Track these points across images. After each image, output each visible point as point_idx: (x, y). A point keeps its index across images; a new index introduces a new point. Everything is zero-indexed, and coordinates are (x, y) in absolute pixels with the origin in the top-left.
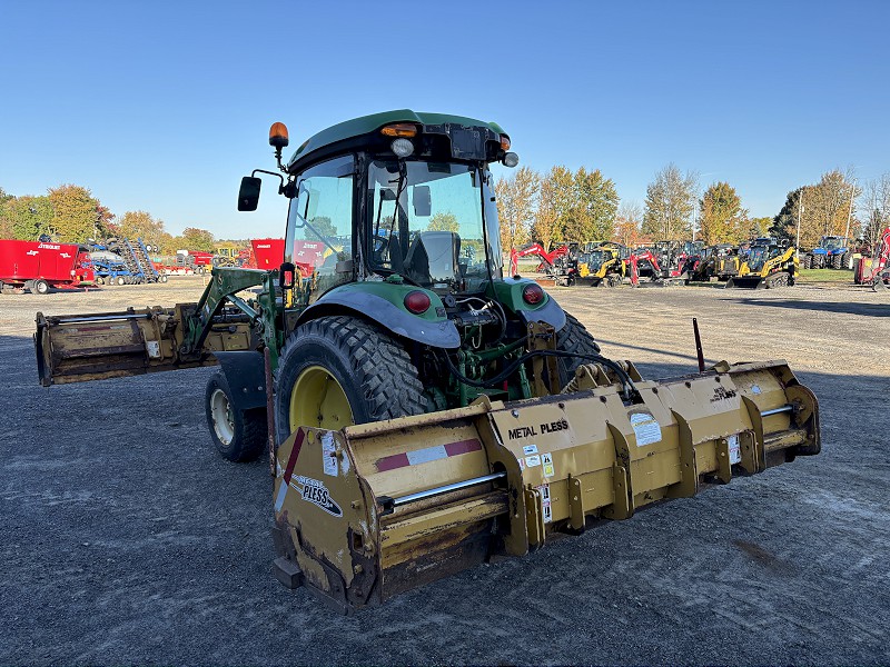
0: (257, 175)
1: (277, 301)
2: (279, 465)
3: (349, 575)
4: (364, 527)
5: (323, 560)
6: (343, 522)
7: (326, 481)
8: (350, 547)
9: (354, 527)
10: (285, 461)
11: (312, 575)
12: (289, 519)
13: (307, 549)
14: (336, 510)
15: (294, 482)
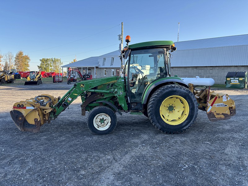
2: (209, 104)
3: (229, 113)
4: (233, 106)
5: (223, 114)
6: (228, 107)
7: (224, 102)
8: (229, 109)
9: (231, 106)
10: (211, 103)
11: (220, 117)
12: (212, 112)
13: (218, 114)
14: (226, 106)
15: (214, 105)
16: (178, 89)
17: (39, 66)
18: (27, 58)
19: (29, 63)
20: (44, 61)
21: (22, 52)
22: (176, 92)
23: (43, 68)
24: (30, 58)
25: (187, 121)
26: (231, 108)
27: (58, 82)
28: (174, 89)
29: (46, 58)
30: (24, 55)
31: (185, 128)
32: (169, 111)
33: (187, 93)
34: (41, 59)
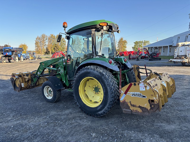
0: (60, 34)
1: (64, 64)
2: (122, 91)
3: (149, 108)
4: (154, 98)
5: (140, 107)
6: (147, 99)
7: (141, 92)
8: (149, 102)
9: (151, 99)
10: (125, 90)
11: (135, 110)
12: (126, 101)
13: (134, 106)
14: (144, 97)
15: (128, 94)
16: (92, 71)
17: (133, 47)
18: (125, 42)
19: (126, 46)
20: (136, 43)
21: (122, 38)
22: (90, 73)
23: (136, 49)
24: (127, 42)
25: (101, 106)
26: (151, 102)
27: (132, 59)
28: (89, 71)
29: (138, 41)
30: (124, 40)
31: (100, 113)
32: (95, 92)
33: (100, 75)
34: (135, 42)
